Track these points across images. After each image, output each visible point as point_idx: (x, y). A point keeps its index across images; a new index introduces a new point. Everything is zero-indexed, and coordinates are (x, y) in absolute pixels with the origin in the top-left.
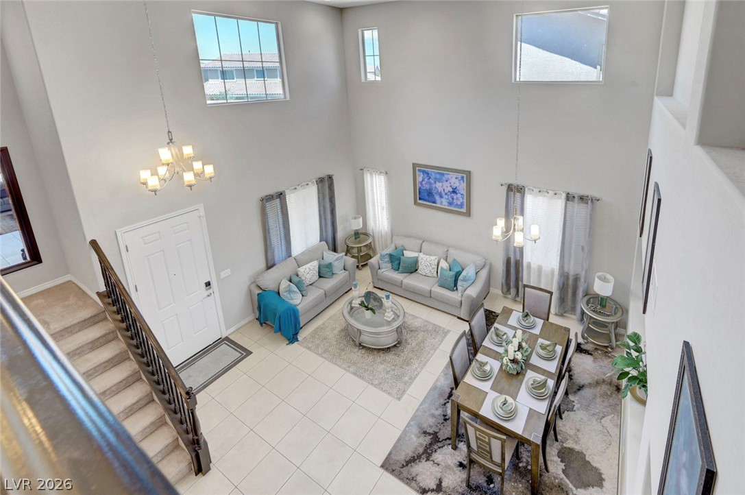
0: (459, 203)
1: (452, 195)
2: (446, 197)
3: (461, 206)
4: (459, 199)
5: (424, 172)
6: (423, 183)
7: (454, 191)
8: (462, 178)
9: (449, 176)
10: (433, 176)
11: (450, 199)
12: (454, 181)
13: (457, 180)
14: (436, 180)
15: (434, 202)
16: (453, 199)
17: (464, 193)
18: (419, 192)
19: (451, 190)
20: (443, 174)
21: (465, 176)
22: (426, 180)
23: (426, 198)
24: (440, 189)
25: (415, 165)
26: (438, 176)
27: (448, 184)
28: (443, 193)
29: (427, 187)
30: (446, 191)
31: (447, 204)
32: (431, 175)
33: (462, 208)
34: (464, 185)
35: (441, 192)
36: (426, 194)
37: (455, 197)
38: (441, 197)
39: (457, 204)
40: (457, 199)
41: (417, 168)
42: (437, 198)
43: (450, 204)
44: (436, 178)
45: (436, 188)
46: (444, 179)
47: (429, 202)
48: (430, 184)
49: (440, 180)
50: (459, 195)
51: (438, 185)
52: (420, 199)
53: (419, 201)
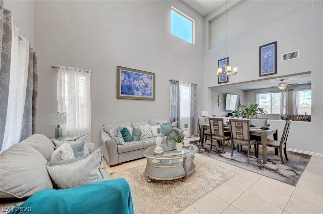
0: (149, 93)
1: (145, 88)
2: (141, 90)
3: (150, 94)
4: (149, 90)
5: (126, 73)
6: (125, 81)
7: (146, 86)
8: (151, 77)
9: (143, 76)
10: (132, 76)
11: (144, 91)
12: (146, 79)
13: (148, 79)
14: (135, 79)
15: (133, 94)
16: (145, 91)
17: (152, 86)
18: (122, 88)
19: (144, 85)
20: (139, 75)
21: (152, 76)
22: (127, 79)
23: (127, 92)
24: (137, 85)
25: (118, 68)
26: (136, 76)
27: (142, 81)
28: (139, 88)
29: (128, 84)
30: (141, 86)
31: (141, 94)
32: (131, 75)
33: (150, 95)
34: (152, 82)
35: (137, 87)
36: (127, 89)
37: (146, 89)
38: (138, 90)
39: (148, 94)
40: (148, 90)
41: (121, 70)
42: (135, 91)
43: (143, 94)
44: (134, 78)
45: (134, 84)
46: (140, 78)
47: (129, 94)
48: (130, 81)
49: (137, 79)
50: (149, 88)
51: (136, 82)
52: (122, 93)
53: (121, 95)
